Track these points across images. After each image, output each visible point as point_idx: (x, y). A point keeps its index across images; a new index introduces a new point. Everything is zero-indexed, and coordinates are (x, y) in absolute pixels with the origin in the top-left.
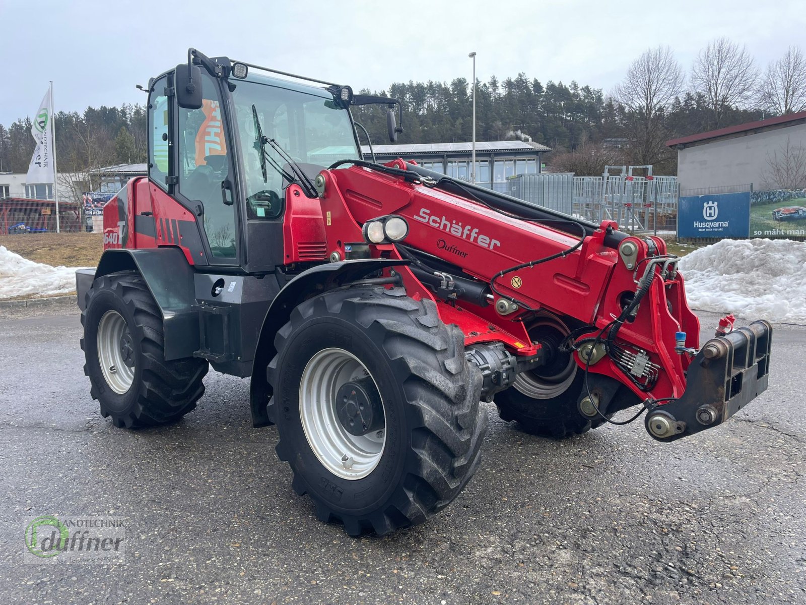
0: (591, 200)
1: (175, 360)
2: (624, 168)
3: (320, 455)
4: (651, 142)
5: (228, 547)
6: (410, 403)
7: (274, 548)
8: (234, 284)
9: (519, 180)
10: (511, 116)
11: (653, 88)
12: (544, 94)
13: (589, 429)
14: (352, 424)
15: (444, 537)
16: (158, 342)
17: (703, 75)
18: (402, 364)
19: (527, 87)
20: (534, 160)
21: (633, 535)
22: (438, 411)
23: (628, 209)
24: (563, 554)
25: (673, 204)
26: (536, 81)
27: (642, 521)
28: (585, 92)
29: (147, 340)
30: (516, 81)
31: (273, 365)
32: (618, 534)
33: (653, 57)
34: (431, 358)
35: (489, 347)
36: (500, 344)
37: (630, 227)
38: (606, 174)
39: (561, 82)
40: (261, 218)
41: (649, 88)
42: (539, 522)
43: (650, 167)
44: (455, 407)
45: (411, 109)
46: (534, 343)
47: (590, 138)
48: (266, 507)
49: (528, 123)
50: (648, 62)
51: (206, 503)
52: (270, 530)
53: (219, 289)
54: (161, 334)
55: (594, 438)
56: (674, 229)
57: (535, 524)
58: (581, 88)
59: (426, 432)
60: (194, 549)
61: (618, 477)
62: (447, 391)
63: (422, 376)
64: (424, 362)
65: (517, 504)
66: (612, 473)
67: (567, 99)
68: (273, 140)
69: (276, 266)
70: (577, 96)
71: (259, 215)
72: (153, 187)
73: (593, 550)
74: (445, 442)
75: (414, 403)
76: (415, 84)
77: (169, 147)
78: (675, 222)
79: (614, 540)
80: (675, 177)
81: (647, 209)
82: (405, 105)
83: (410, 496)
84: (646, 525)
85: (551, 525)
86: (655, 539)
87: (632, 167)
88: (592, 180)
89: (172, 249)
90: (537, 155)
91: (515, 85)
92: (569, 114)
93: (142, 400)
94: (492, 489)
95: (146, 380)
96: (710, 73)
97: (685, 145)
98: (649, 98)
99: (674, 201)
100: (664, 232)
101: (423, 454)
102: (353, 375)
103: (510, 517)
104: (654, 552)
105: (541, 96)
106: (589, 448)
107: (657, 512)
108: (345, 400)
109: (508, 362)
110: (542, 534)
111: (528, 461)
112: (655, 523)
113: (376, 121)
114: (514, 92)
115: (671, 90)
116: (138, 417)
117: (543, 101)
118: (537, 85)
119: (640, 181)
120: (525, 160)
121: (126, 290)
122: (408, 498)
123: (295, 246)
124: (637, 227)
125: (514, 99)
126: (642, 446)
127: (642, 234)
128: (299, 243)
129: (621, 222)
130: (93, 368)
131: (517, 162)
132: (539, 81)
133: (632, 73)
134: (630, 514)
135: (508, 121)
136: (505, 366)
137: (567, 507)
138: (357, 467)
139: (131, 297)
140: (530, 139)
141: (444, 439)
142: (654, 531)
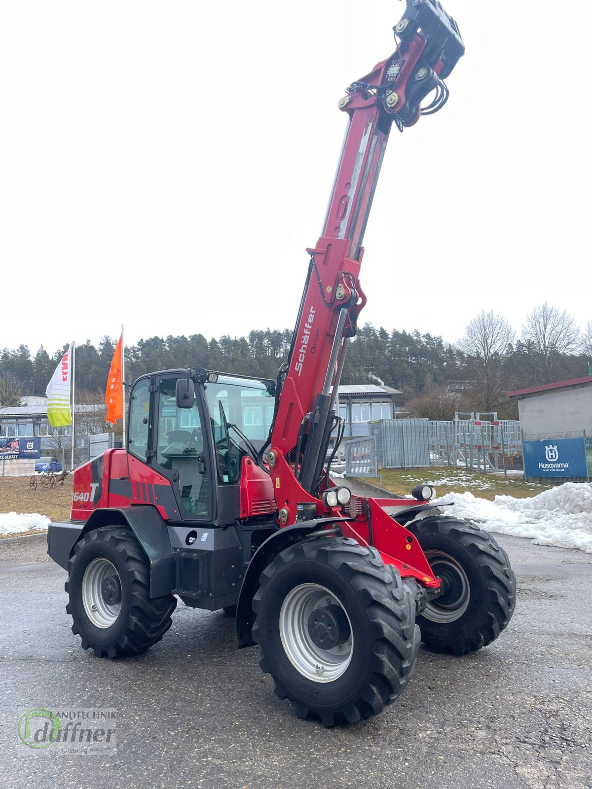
0: (445, 442)
1: (155, 598)
2: (472, 414)
3: (297, 666)
4: (492, 387)
5: (239, 737)
6: (372, 621)
7: (273, 737)
8: (206, 535)
9: (380, 425)
10: (361, 360)
11: (489, 341)
12: (390, 340)
13: (481, 647)
14: (322, 641)
15: (394, 726)
16: (146, 584)
17: (532, 330)
18: (366, 593)
19: (374, 335)
20: (387, 402)
21: (526, 719)
22: (391, 626)
23: (479, 451)
24: (481, 733)
25: (517, 445)
26: (382, 329)
27: (531, 710)
28: (427, 339)
29: (136, 582)
30: (364, 329)
31: (257, 597)
32: (516, 719)
33: (486, 315)
34: (383, 589)
35: (406, 581)
36: (414, 579)
37: (482, 467)
38: (456, 419)
39: (404, 331)
40: (226, 483)
41: (486, 340)
42: (459, 714)
43: (495, 414)
44: (401, 624)
45: (269, 353)
46: (437, 578)
47: (435, 380)
48: (253, 711)
49: (377, 366)
50: (483, 320)
51: (206, 710)
52: (264, 726)
53: (193, 539)
54: (147, 576)
55: (486, 654)
56: (521, 469)
57: (456, 715)
58: (422, 335)
59: (385, 641)
60: (215, 740)
61: (509, 682)
62: (396, 612)
63: (379, 601)
64: (379, 591)
65: (440, 702)
66: (504, 679)
67: (411, 345)
68: (235, 425)
69: (236, 519)
70: (420, 342)
71: (225, 481)
72: (131, 458)
73: (500, 730)
74: (397, 648)
75: (375, 620)
76: (272, 331)
77: (149, 429)
78: (522, 463)
79: (513, 723)
80: (518, 422)
81: (495, 451)
82: (263, 350)
83: (374, 689)
84: (534, 712)
85: (468, 715)
86: (541, 721)
87: (479, 413)
88: (445, 424)
89: (147, 507)
90: (391, 398)
91: (363, 332)
92: (414, 358)
93: (128, 632)
94: (419, 693)
95: (133, 616)
96: (538, 330)
97: (523, 397)
98: (486, 350)
99: (520, 443)
100: (514, 472)
101: (382, 657)
102: (317, 604)
103: (437, 711)
104: (542, 729)
105: (388, 342)
106: (483, 662)
107: (540, 703)
108: (316, 623)
109: (421, 593)
110: (462, 722)
111: (440, 673)
112: (541, 711)
113: (236, 363)
114: (362, 338)
115: (505, 343)
116: (123, 647)
117: (389, 347)
118: (383, 333)
119: (487, 425)
120: (379, 402)
121: (118, 541)
122: (373, 691)
123: (250, 503)
124: (488, 466)
125: (364, 344)
126: (523, 659)
127: (493, 473)
128: (253, 502)
129: (473, 462)
130: (75, 607)
131: (373, 404)
132: (385, 329)
133: (470, 328)
134: (522, 706)
135: (358, 364)
136: (420, 596)
137: (476, 703)
138: (326, 673)
139: (122, 547)
140: (383, 383)
141: (396, 646)
142: (540, 716)
